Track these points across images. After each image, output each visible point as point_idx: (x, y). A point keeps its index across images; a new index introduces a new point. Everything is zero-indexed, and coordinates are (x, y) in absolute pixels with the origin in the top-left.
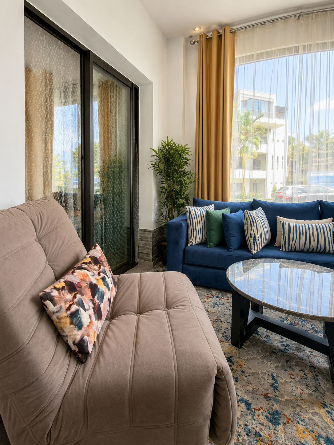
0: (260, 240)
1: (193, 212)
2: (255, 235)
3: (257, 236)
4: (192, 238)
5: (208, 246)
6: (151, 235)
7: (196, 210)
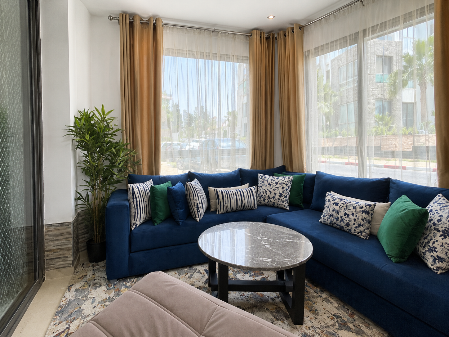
0: (202, 207)
1: (136, 190)
2: (197, 203)
3: (199, 204)
4: (136, 219)
5: (156, 224)
6: (71, 230)
7: (139, 187)
